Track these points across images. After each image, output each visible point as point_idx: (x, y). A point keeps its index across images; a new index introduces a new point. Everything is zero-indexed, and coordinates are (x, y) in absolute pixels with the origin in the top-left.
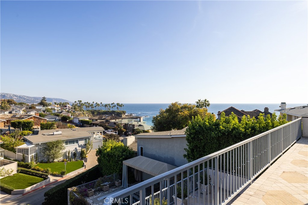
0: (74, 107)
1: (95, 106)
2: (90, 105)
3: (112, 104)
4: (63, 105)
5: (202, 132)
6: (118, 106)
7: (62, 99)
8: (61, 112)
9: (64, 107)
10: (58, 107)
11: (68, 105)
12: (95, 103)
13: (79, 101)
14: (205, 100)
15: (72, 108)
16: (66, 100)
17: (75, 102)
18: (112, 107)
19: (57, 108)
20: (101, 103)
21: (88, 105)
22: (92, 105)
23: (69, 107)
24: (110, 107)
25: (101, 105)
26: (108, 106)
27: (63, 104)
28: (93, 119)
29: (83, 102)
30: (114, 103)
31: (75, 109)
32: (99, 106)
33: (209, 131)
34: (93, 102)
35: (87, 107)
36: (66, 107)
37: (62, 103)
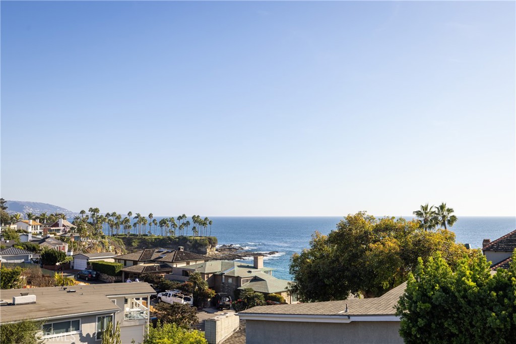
0: (79, 225)
1: (135, 225)
2: (121, 220)
3: (180, 218)
4: (50, 221)
5: (454, 310)
6: (197, 225)
7: (47, 204)
8: (43, 241)
9: (52, 227)
10: (35, 227)
11: (62, 222)
12: (134, 215)
13: (91, 210)
14: (442, 207)
15: (72, 228)
16: (60, 208)
17: (82, 212)
18: (180, 228)
19: (33, 230)
20: (150, 216)
21: (115, 221)
22: (126, 221)
23: (64, 226)
24: (174, 225)
25: (149, 220)
26: (170, 224)
27: (50, 218)
28: (125, 261)
29: (102, 212)
30: (184, 216)
31: (79, 230)
32: (144, 224)
33: (478, 308)
34: (130, 213)
35: (112, 226)
36: (57, 225)
37: (48, 214)
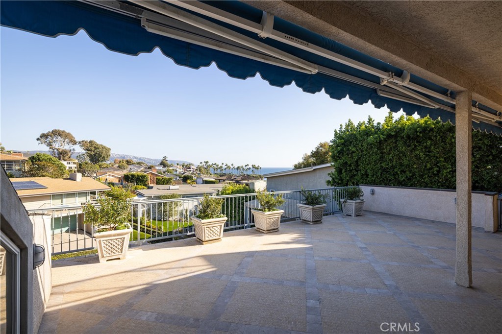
0: (199, 169)
1: (225, 169)
2: (219, 167)
3: (246, 166)
4: (187, 167)
6: (254, 169)
7: (185, 160)
8: (184, 173)
9: (188, 169)
10: (180, 169)
11: (192, 167)
12: (225, 165)
13: (205, 162)
15: (196, 170)
17: (201, 163)
18: (246, 170)
19: (180, 170)
20: (232, 165)
21: (216, 167)
22: (221, 167)
23: (193, 169)
24: (243, 169)
25: (232, 167)
26: (241, 169)
27: (187, 166)
28: (220, 180)
29: (210, 163)
30: (248, 165)
31: (200, 171)
32: (229, 169)
34: (223, 164)
35: (215, 169)
36: (190, 168)
37: (186, 164)
